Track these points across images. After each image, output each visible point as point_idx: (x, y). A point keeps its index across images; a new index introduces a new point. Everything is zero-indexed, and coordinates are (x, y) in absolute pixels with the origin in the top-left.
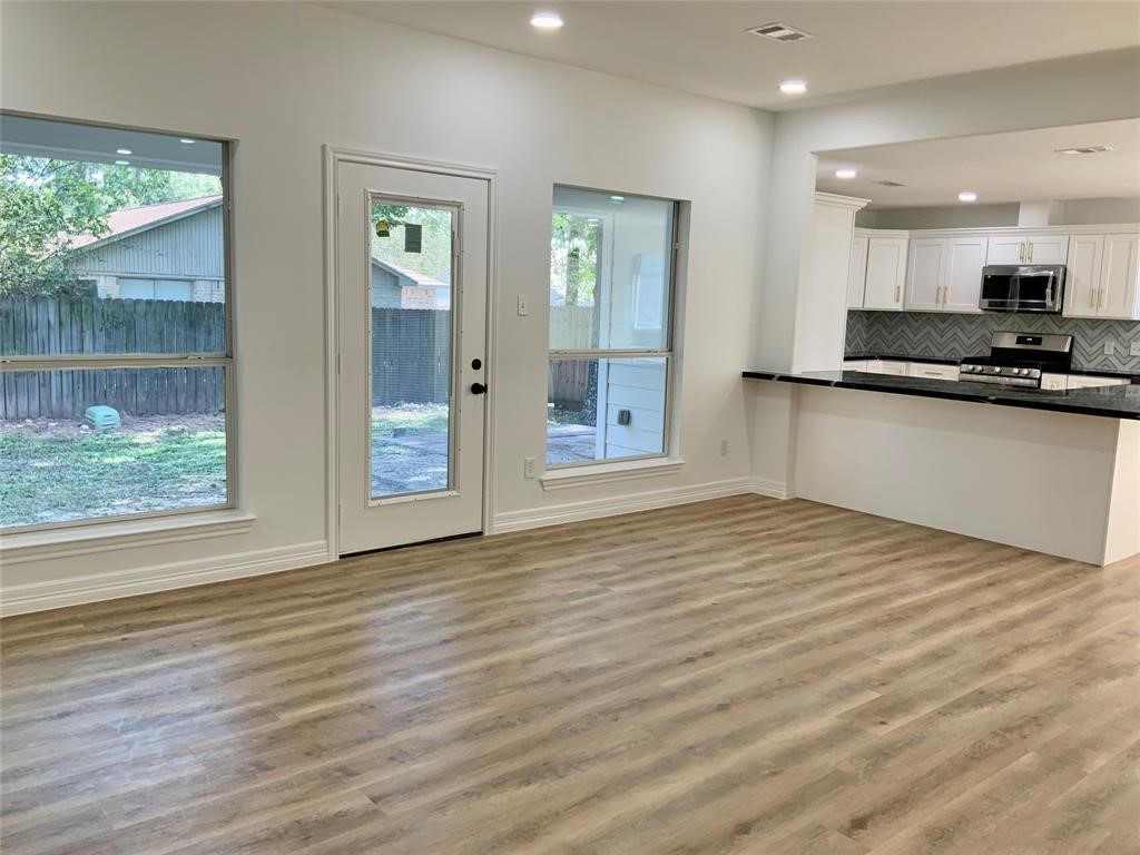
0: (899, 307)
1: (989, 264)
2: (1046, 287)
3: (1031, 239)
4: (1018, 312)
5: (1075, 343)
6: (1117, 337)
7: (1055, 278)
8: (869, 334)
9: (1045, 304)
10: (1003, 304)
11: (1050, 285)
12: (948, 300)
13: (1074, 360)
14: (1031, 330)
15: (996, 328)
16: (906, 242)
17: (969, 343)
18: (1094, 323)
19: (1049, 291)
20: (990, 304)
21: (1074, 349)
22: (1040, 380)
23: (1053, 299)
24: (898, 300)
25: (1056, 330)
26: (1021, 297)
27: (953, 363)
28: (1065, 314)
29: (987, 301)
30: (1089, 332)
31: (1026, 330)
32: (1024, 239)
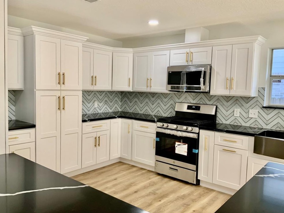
0: (130, 89)
1: (171, 65)
2: (200, 77)
3: (192, 50)
4: (186, 92)
5: (218, 110)
6: (241, 106)
7: (205, 72)
8: (122, 102)
9: (200, 87)
10: (178, 88)
11: (202, 76)
12: (152, 85)
13: (218, 119)
14: (194, 102)
15: (177, 100)
16: (132, 54)
17: (165, 108)
18: (228, 98)
19: (202, 80)
20: (172, 88)
21: (218, 113)
22: (198, 134)
23: (204, 84)
24: (129, 86)
25: (208, 102)
26: (188, 83)
27: (153, 121)
28: (212, 93)
29: (170, 86)
30: (225, 103)
31: (192, 102)
32: (188, 50)
